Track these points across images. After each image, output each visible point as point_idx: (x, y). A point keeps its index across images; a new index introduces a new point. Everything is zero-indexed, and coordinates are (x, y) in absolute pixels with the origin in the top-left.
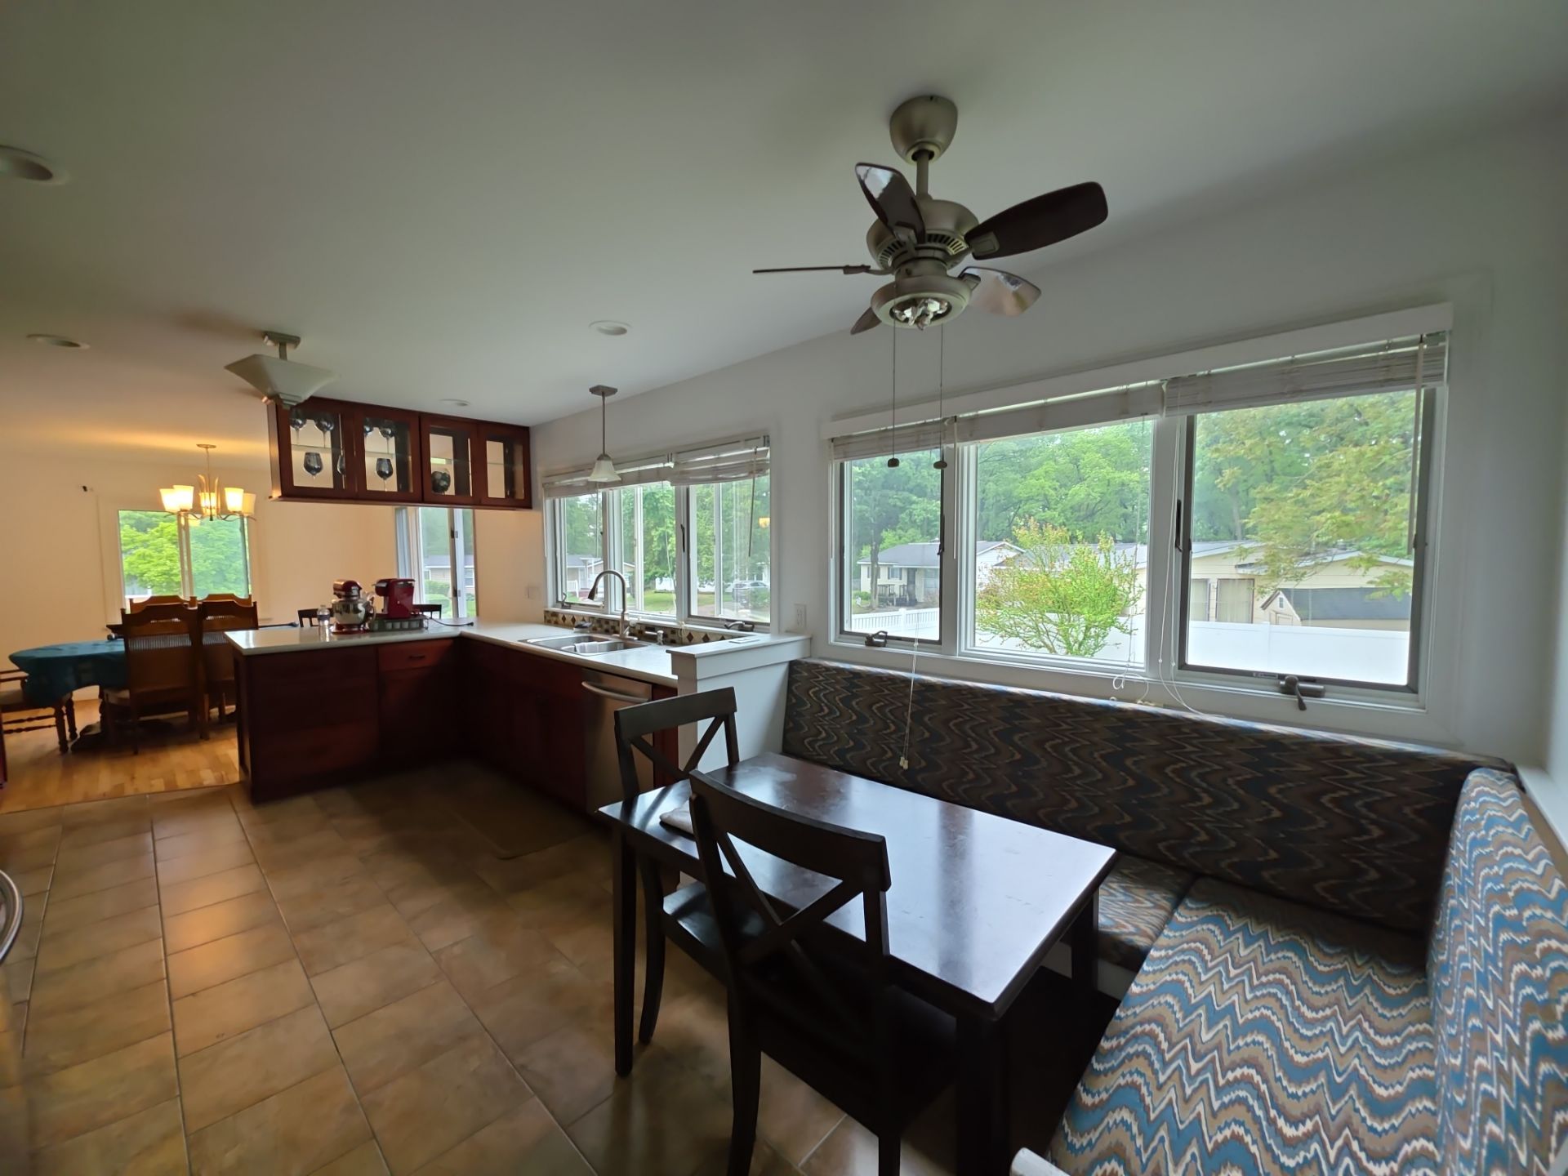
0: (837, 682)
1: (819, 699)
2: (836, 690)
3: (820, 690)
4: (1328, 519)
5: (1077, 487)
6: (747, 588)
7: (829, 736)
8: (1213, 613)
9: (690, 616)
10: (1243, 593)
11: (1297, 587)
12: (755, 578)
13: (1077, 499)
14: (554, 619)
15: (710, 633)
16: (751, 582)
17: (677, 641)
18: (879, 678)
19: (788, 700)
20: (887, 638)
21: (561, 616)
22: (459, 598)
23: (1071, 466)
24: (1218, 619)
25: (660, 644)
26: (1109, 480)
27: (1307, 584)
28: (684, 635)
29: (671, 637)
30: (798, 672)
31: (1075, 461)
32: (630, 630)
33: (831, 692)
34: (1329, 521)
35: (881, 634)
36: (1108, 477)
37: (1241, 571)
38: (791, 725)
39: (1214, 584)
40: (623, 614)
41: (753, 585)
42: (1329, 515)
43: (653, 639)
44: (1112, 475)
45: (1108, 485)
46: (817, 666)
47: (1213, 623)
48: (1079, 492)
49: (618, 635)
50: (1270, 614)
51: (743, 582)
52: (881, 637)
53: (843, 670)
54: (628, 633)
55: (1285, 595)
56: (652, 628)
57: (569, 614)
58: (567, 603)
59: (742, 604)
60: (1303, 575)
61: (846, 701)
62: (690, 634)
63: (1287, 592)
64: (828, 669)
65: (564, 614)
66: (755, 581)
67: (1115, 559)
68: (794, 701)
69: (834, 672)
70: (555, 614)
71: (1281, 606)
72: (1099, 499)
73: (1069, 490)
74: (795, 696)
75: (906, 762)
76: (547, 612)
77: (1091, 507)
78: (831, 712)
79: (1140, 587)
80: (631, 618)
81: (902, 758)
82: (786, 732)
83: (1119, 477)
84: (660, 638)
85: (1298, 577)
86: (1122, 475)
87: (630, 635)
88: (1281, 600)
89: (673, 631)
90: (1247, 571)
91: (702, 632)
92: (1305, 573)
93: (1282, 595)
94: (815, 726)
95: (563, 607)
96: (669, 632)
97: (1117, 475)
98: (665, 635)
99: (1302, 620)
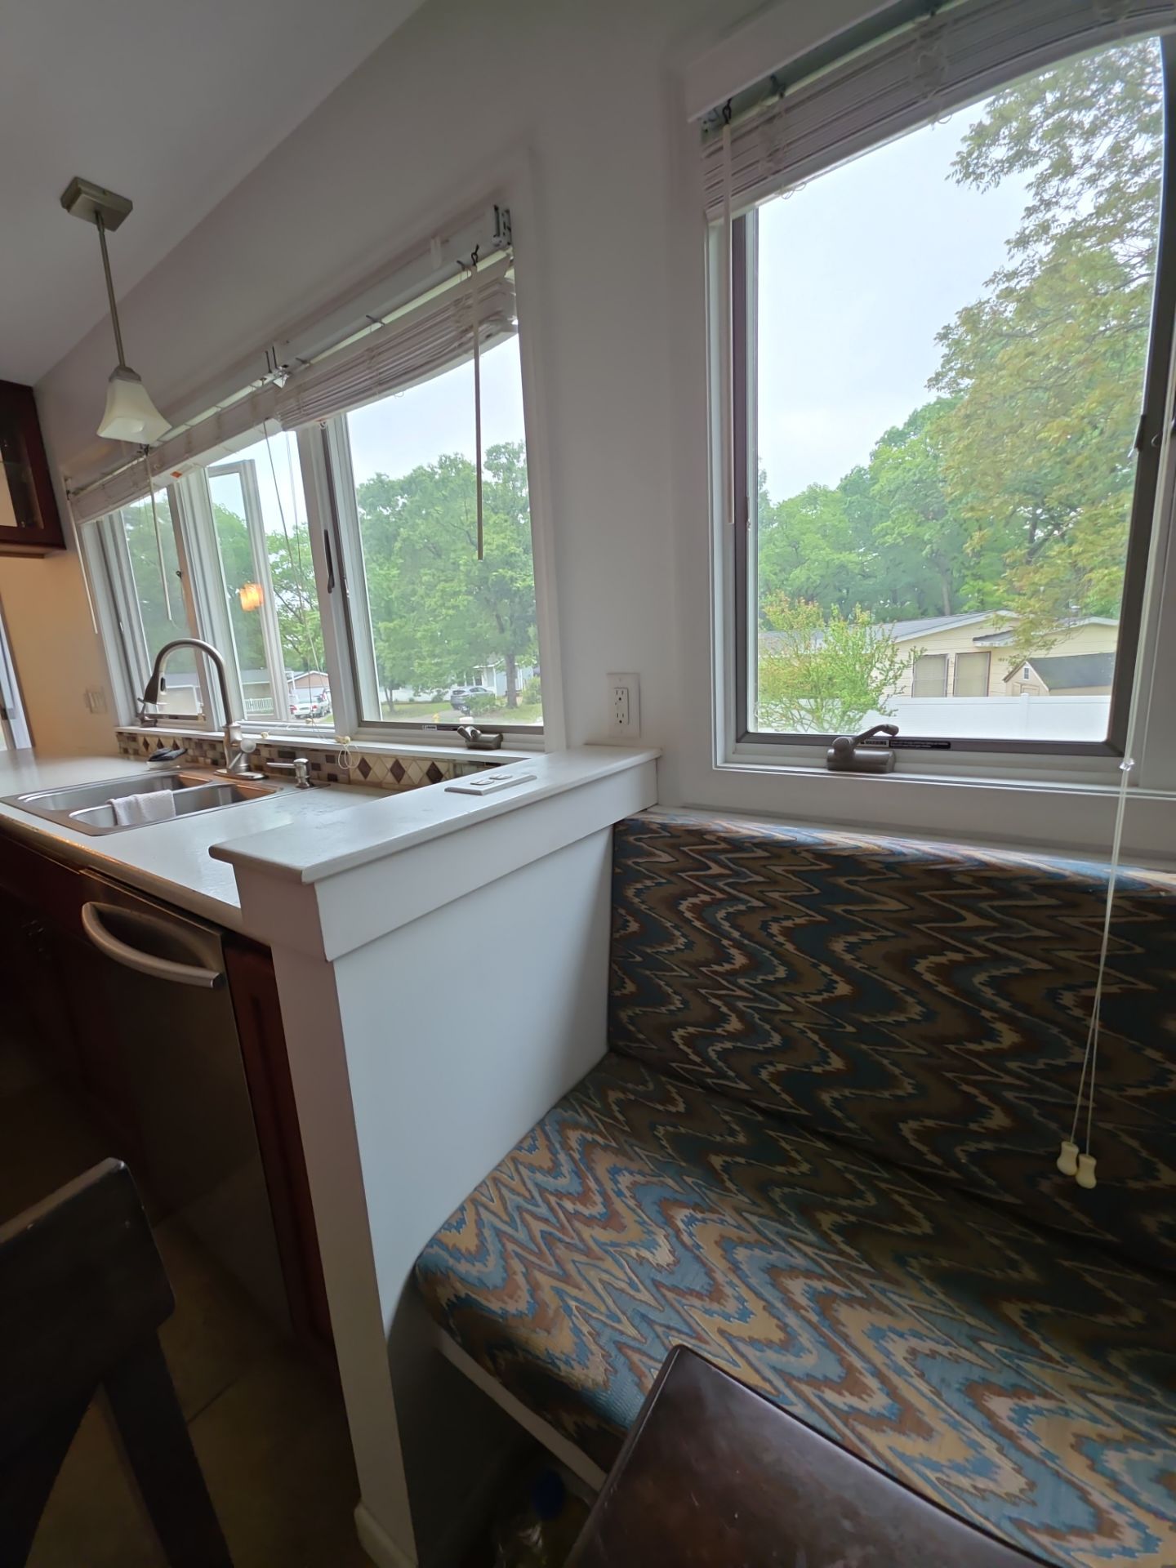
0: (773, 881)
1: (715, 927)
2: (771, 906)
3: (716, 903)
4: (1106, 575)
5: (798, 570)
6: (465, 694)
7: (750, 1030)
8: (950, 689)
9: (361, 723)
10: (979, 665)
11: (1048, 656)
12: (474, 682)
13: (797, 583)
14: (133, 745)
15: (405, 758)
16: (471, 687)
17: (341, 776)
18: (940, 874)
19: (617, 923)
20: (897, 743)
21: (141, 740)
22: (12, 721)
23: (789, 549)
24: (955, 694)
25: (302, 787)
26: (828, 562)
27: (1057, 652)
28: (353, 765)
29: (327, 768)
30: (641, 853)
31: (795, 544)
32: (248, 761)
33: (752, 909)
34: (1106, 578)
35: (881, 734)
36: (827, 559)
37: (979, 644)
38: (630, 987)
39: (952, 658)
40: (227, 729)
41: (472, 691)
42: (1106, 572)
43: (289, 776)
44: (831, 557)
45: (828, 567)
46: (699, 835)
47: (950, 699)
48: (799, 575)
49: (224, 771)
50: (1014, 686)
51: (461, 688)
52: (880, 744)
53: (790, 849)
54: (243, 765)
55: (1032, 665)
56: (289, 752)
57: (153, 736)
58: (151, 716)
59: (463, 712)
60: (1053, 643)
61: (812, 940)
62: (363, 762)
63: (1033, 662)
64: (736, 844)
65: (144, 736)
66: (475, 686)
67: (870, 635)
68: (634, 926)
69: (760, 853)
70: (133, 737)
71: (1026, 677)
72: (818, 582)
73: (790, 574)
74: (635, 913)
75: (1089, 1162)
76: (120, 733)
77: (810, 592)
78: (755, 965)
79: (902, 663)
80: (246, 736)
81: (1069, 1149)
82: (615, 1004)
83: (838, 559)
84: (302, 773)
85: (1048, 645)
86: (841, 556)
87: (249, 769)
88: (1026, 670)
89: (330, 756)
90: (986, 643)
91: (386, 756)
92: (1055, 640)
93: (1028, 666)
94: (705, 999)
95: (144, 723)
96: (321, 760)
97: (836, 556)
98: (313, 766)
99: (1050, 689)
